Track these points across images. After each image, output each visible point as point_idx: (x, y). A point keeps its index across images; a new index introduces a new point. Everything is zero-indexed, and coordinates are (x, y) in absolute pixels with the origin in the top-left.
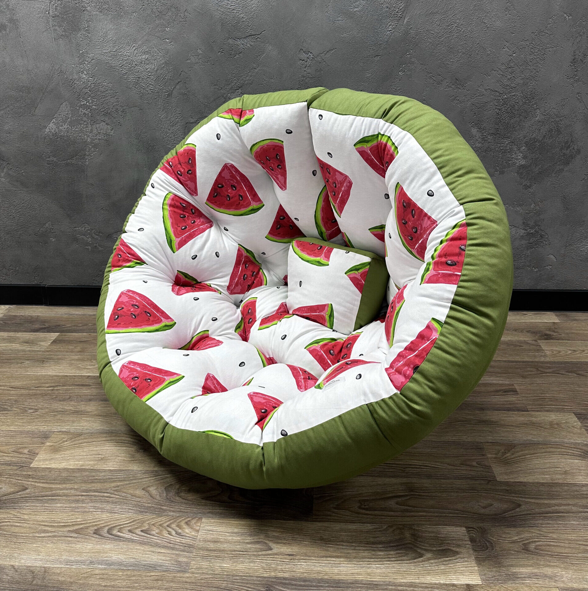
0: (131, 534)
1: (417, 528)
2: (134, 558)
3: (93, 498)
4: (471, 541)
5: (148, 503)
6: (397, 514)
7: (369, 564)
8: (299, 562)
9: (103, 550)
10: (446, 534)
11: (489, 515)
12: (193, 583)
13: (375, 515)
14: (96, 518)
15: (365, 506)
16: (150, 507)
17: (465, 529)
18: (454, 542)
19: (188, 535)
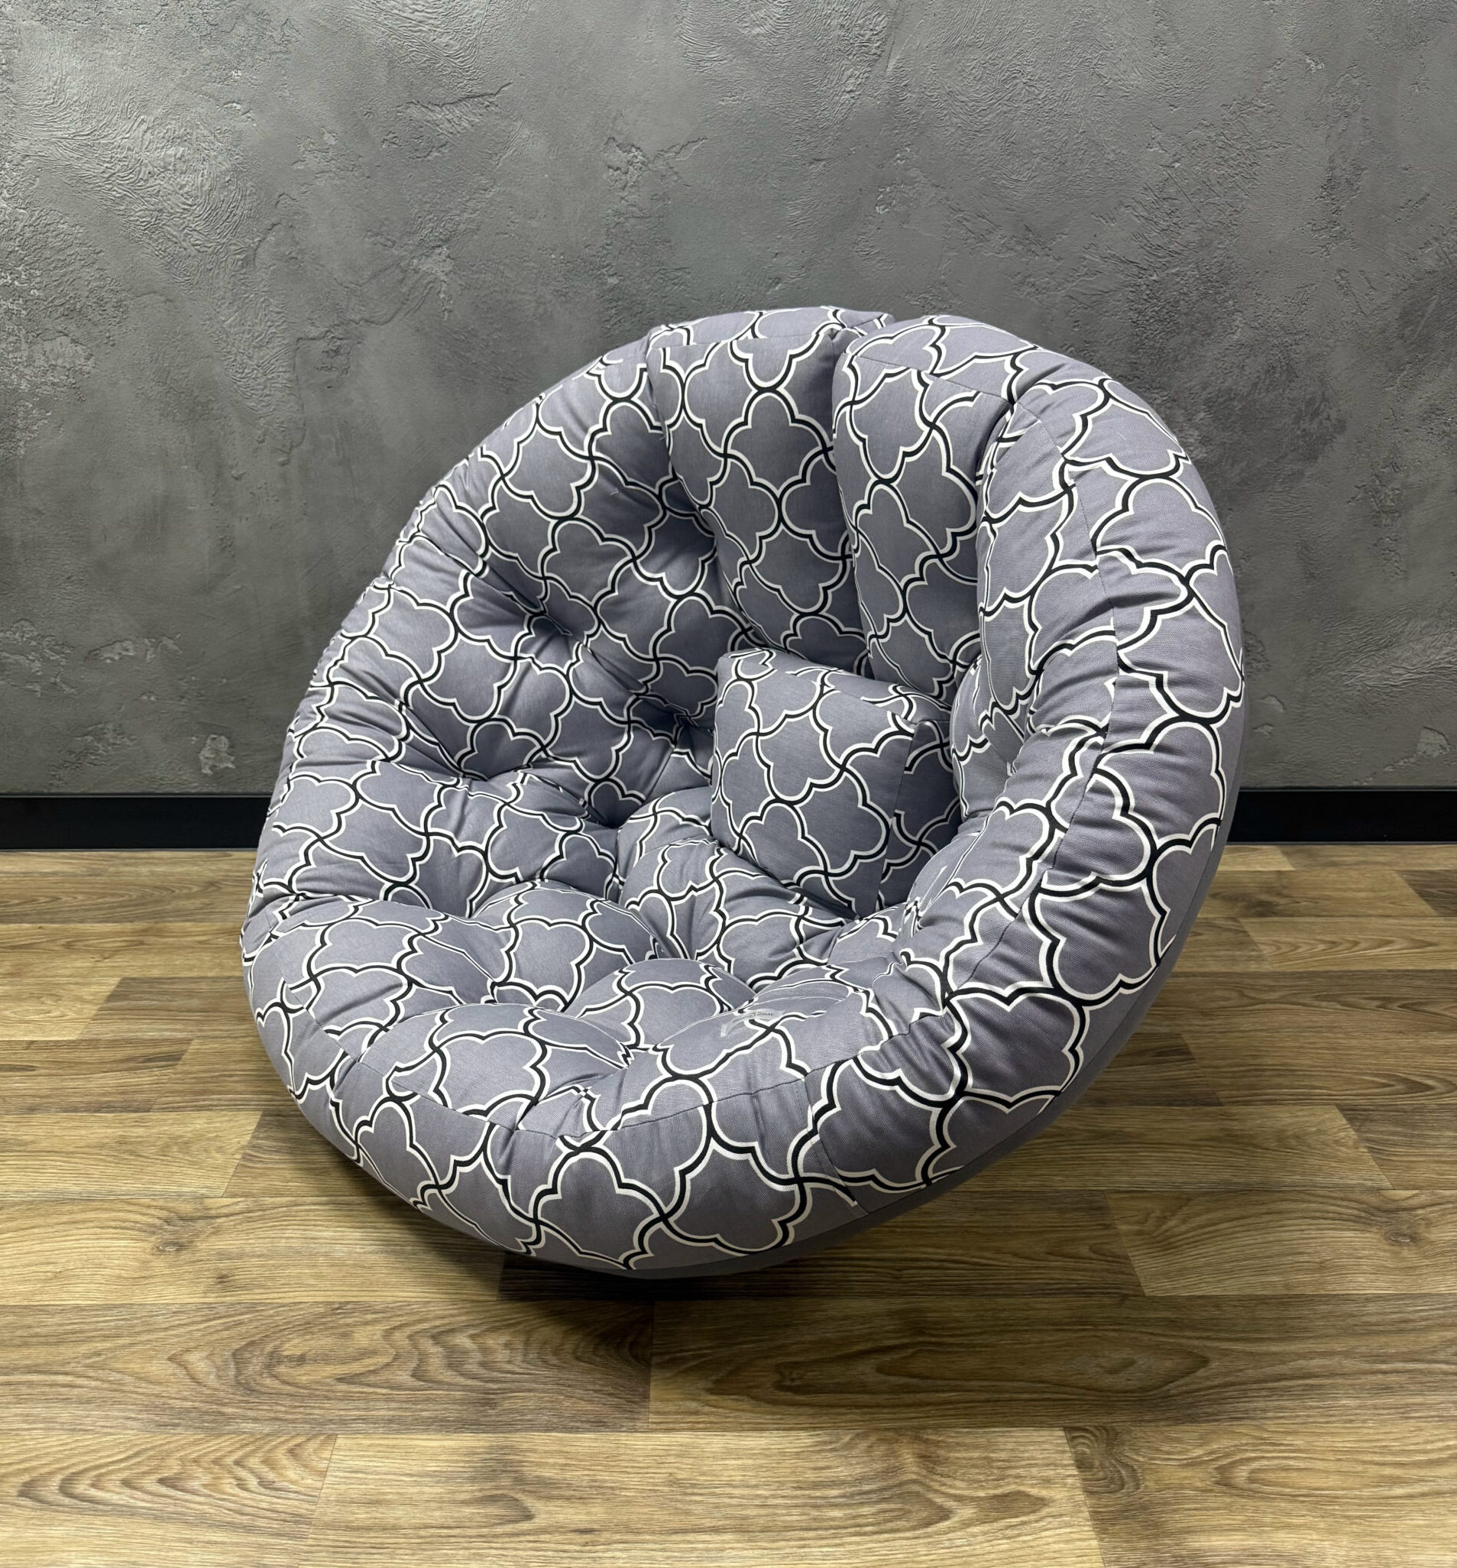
0: (128, 1491)
1: (934, 1437)
3: (24, 1390)
4: (1079, 1467)
5: (185, 1399)
6: (879, 1399)
7: (803, 1547)
8: (608, 1550)
9: (43, 1542)
10: (1012, 1450)
11: (1126, 1392)
13: (820, 1406)
14: (30, 1450)
15: (793, 1380)
16: (188, 1411)
17: (1062, 1433)
18: (1034, 1471)
19: (294, 1487)
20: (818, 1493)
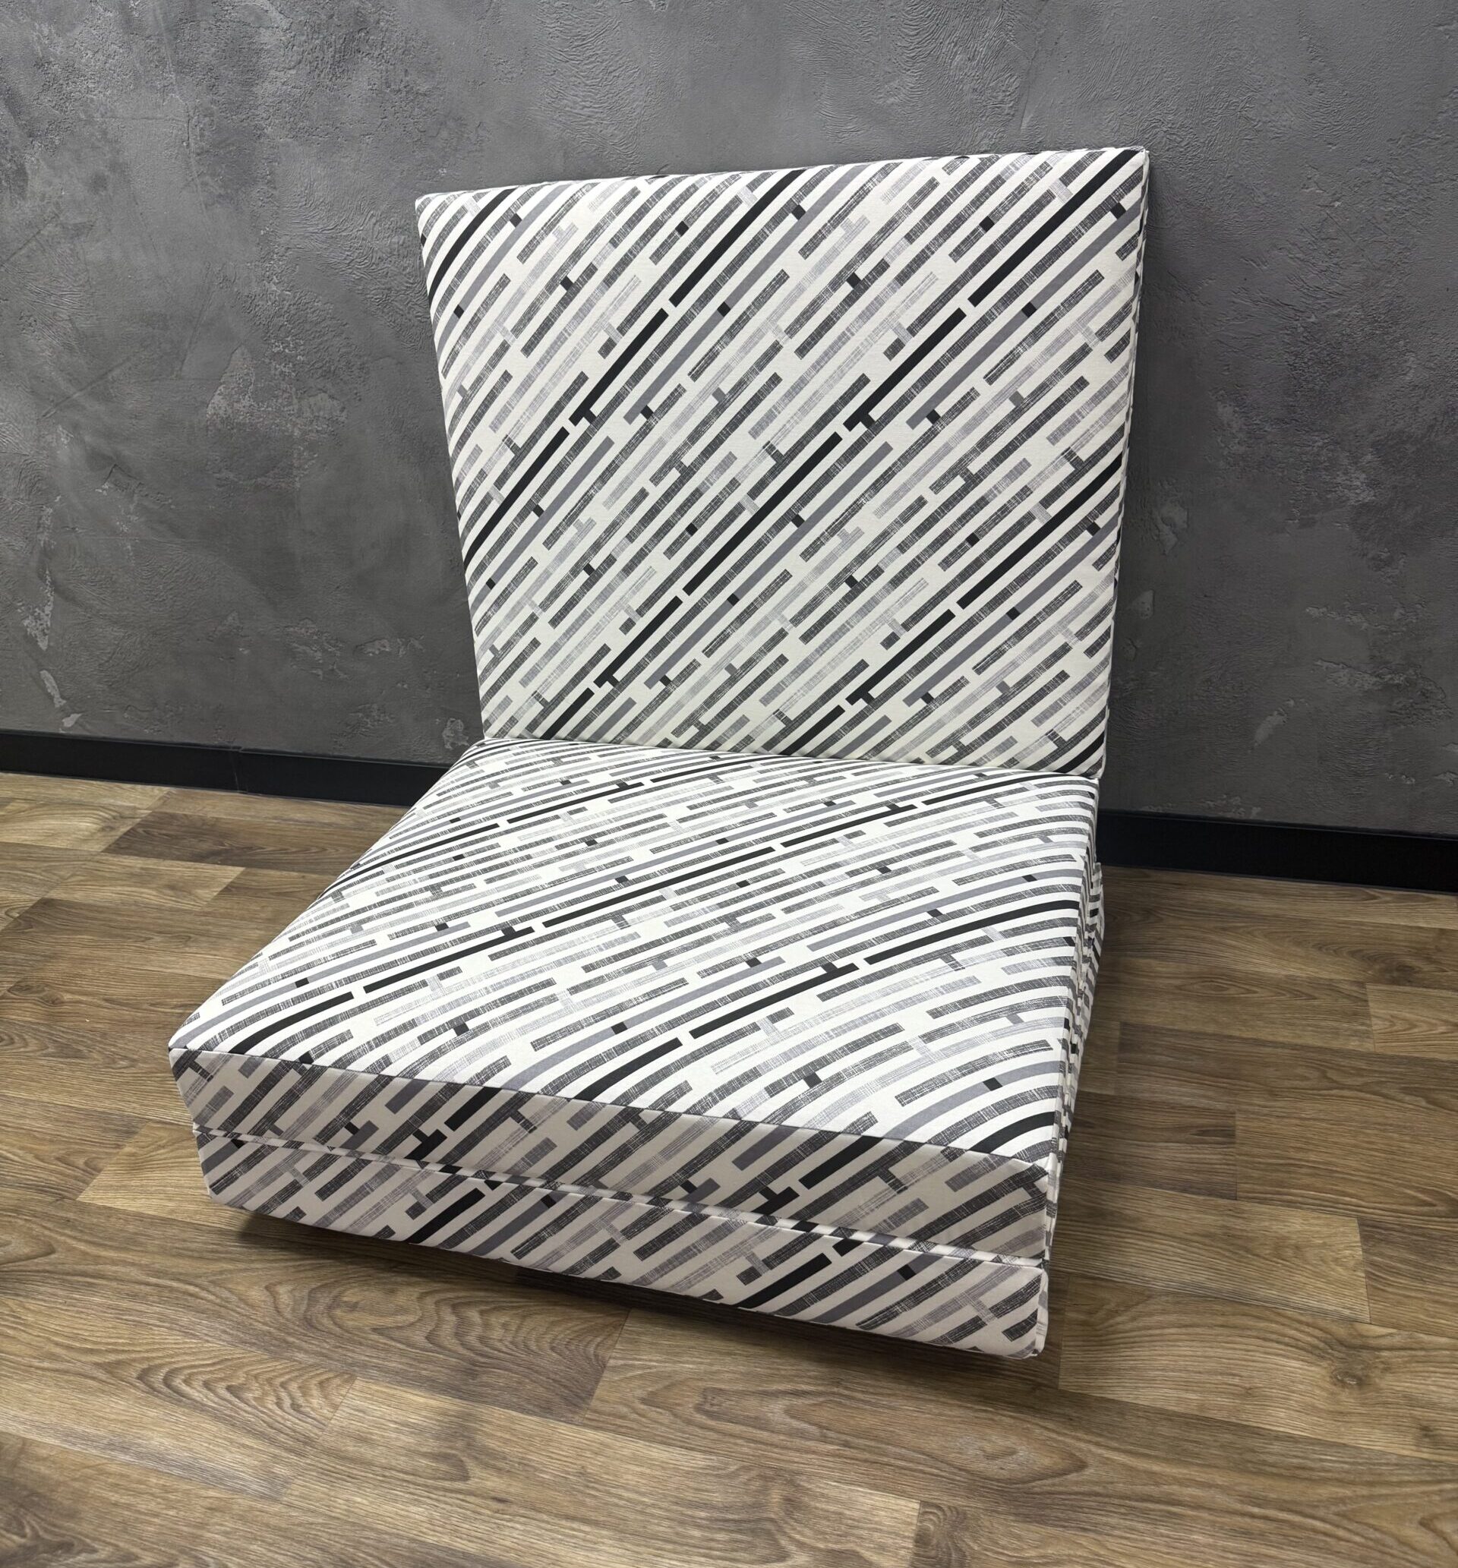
0: (205, 1391)
1: (806, 1484)
2: (191, 1450)
3: (166, 1293)
4: (916, 1541)
5: (265, 1324)
6: (776, 1438)
7: (658, 1556)
8: (510, 1521)
9: (141, 1419)
10: (865, 1512)
11: (993, 1480)
12: (280, 1529)
13: (725, 1434)
14: (154, 1343)
15: (712, 1405)
16: (265, 1334)
17: (917, 1506)
18: (876, 1535)
19: (313, 1414)
20: (689, 1513)
